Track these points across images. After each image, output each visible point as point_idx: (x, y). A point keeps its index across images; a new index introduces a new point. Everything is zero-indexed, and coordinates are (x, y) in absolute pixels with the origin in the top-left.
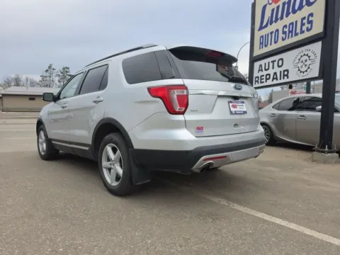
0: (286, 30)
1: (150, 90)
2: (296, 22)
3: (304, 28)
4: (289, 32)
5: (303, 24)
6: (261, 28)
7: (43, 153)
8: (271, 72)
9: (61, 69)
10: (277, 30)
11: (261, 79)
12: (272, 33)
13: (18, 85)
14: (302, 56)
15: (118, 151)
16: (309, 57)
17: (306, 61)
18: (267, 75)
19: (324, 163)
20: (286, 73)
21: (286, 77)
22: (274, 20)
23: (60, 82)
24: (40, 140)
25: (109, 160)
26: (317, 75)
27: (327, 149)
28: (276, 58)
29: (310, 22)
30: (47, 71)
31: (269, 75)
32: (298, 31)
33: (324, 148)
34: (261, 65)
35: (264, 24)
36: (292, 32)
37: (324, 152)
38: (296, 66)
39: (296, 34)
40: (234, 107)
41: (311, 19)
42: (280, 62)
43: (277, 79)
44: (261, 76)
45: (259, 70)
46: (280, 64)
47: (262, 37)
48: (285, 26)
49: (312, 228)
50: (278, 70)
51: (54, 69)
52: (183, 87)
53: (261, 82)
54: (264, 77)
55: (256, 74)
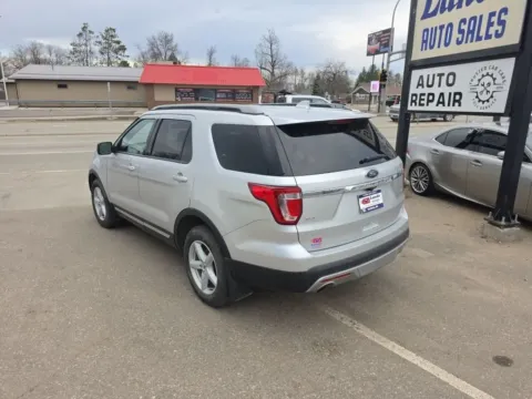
0: (465, 27)
1: (251, 186)
2: (481, 17)
3: (492, 31)
4: (469, 32)
5: (490, 24)
6: (426, 15)
7: (102, 219)
8: (436, 90)
9: (103, 32)
10: (451, 25)
11: (421, 100)
12: (442, 27)
13: (37, 61)
14: (483, 76)
15: (210, 254)
16: (494, 79)
17: (489, 84)
18: (429, 94)
19: (497, 241)
20: (457, 97)
21: (457, 104)
22: (447, 6)
23: (102, 53)
24: (96, 199)
25: (197, 258)
26: (502, 111)
27: (503, 223)
28: (446, 70)
29: (502, 23)
30: (80, 35)
31: (433, 94)
32: (483, 33)
33: (501, 220)
34: (421, 77)
35: (431, 10)
36: (472, 32)
37: (499, 226)
38: (473, 90)
39: (479, 39)
40: (365, 202)
41: (503, 17)
42: (451, 77)
43: (443, 103)
44: (422, 95)
45: (419, 85)
46: (450, 82)
47: (427, 30)
48: (464, 21)
49: (450, 371)
50: (446, 90)
51: (90, 32)
52: (296, 189)
53: (421, 105)
54: (425, 97)
55: (413, 89)
